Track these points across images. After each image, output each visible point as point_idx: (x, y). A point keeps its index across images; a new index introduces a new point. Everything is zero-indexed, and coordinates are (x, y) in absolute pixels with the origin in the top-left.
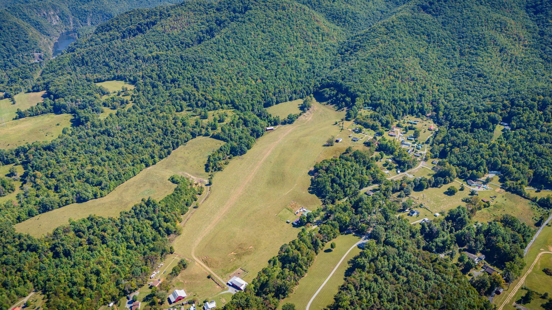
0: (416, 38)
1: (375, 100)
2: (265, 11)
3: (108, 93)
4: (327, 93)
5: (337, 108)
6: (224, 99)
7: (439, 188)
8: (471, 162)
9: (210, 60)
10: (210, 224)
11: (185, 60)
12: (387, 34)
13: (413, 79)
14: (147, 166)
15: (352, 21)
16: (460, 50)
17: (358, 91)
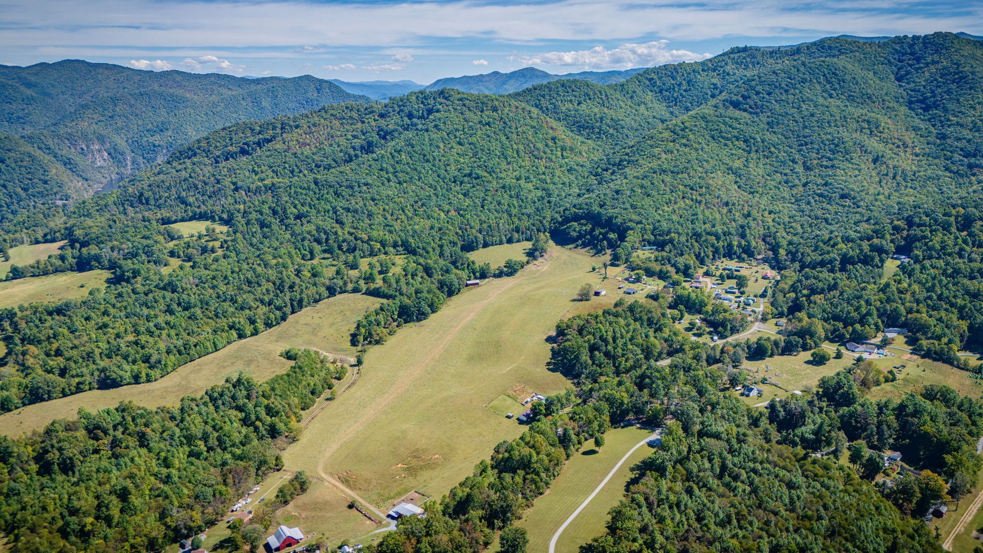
0: (726, 145)
1: (660, 235)
2: (462, 113)
3: (180, 238)
4: (574, 230)
5: (593, 252)
6: (389, 238)
7: (795, 355)
8: (849, 313)
9: (366, 184)
10: (356, 422)
11: (322, 185)
12: (674, 141)
13: (727, 204)
14: (241, 336)
15: (611, 131)
16: (804, 163)
17: (630, 221)
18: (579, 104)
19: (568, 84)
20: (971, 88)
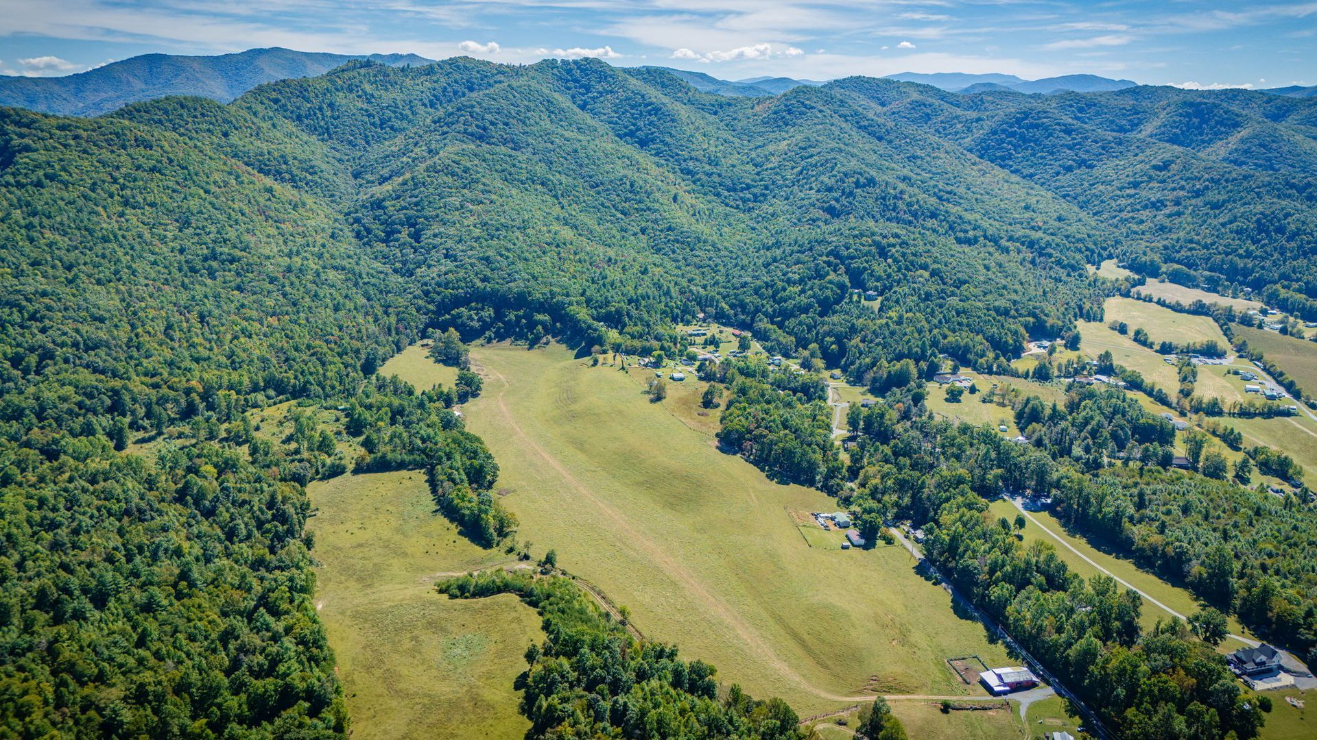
1: (601, 308)
4: (470, 319)
10: (730, 629)
15: (310, 177)
16: (614, 206)
17: (553, 294)
18: (226, 135)
19: (190, 104)
20: (673, 121)
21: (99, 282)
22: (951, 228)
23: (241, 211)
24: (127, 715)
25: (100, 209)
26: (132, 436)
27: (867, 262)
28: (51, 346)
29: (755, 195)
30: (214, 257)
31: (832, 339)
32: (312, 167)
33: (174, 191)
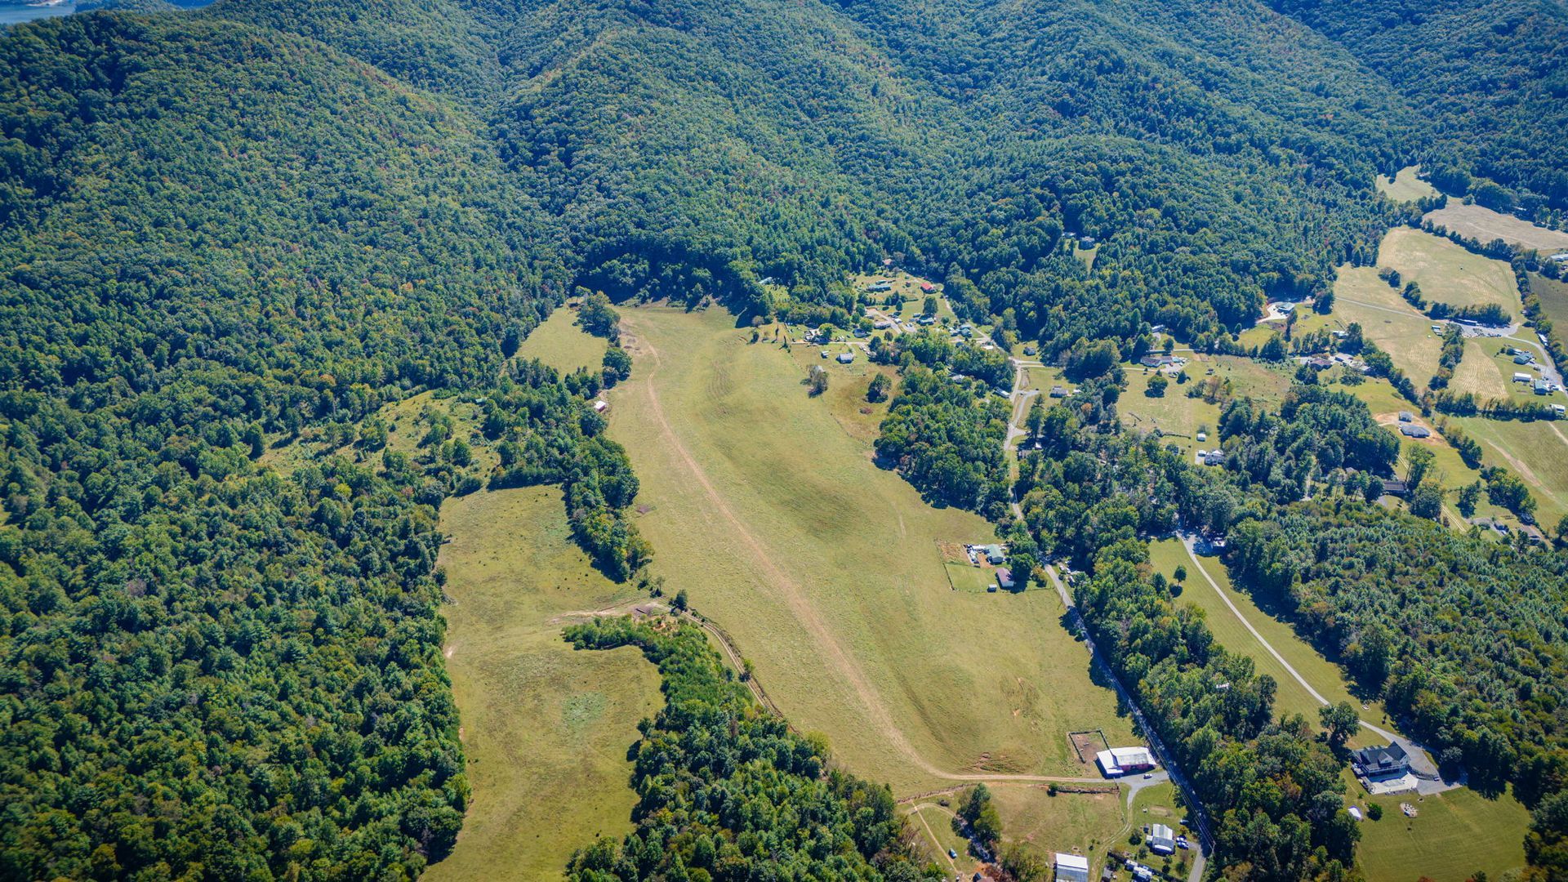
1: (769, 259)
4: (623, 274)
5: (681, 304)
10: (852, 689)
15: (450, 71)
16: (799, 104)
17: (715, 244)
18: (353, 18)
21: (226, 244)
22: (1211, 130)
23: (371, 135)
24: (272, 776)
25: (221, 145)
26: (268, 439)
27: (1087, 197)
28: (181, 331)
29: (975, 78)
30: (345, 203)
31: (1031, 304)
32: (452, 57)
33: (298, 114)
